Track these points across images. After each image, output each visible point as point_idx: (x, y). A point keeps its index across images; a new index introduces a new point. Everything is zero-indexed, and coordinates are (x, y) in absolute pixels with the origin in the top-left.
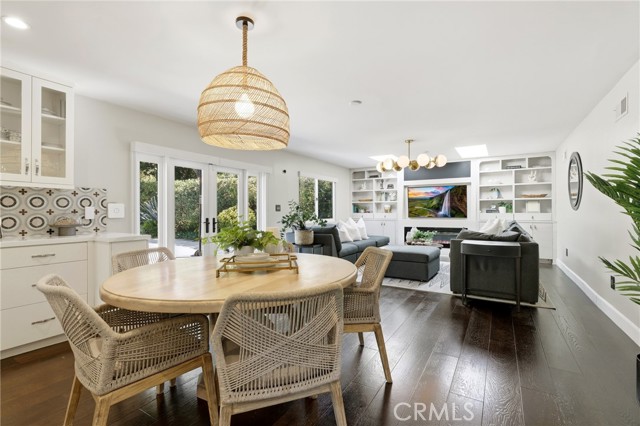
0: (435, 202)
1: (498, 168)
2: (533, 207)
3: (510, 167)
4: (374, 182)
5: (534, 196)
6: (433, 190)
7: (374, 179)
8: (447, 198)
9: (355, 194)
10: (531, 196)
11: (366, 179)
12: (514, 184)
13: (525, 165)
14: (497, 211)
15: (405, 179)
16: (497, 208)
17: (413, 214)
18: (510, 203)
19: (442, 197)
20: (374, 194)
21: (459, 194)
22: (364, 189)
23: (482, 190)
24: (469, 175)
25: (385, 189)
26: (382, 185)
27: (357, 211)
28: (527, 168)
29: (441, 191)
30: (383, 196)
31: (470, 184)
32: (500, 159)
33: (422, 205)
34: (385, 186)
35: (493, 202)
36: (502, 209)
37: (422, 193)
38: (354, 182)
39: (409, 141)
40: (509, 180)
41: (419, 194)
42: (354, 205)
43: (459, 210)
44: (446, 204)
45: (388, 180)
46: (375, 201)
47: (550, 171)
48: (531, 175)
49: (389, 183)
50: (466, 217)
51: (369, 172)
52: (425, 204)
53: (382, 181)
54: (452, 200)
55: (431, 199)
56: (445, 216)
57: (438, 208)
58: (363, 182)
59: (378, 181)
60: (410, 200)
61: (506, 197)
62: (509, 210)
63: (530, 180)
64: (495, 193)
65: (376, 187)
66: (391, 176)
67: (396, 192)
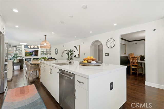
2: (48, 54)
6: (30, 51)
7: (14, 47)
8: (34, 52)
11: (11, 47)
14: (43, 55)
15: (24, 48)
17: (26, 56)
18: (45, 54)
20: (14, 51)
23: (41, 51)
26: (17, 49)
31: (39, 50)
33: (28, 54)
34: (18, 49)
35: (43, 54)
36: (44, 55)
37: (28, 51)
40: (45, 50)
43: (37, 55)
44: (34, 54)
46: (14, 53)
47: (51, 49)
51: (12, 45)
53: (17, 48)
55: (30, 53)
56: (33, 56)
60: (26, 53)
61: (45, 53)
62: (45, 55)
63: (48, 50)
64: (43, 52)
65: (15, 49)
66: (20, 47)
67: (22, 51)
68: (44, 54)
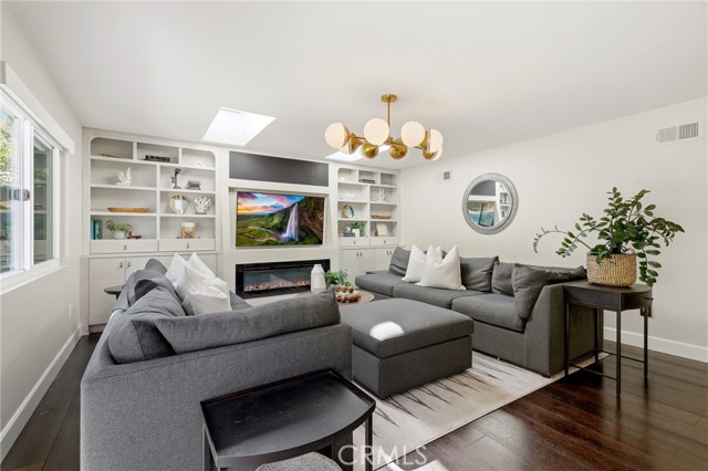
0: (276, 220)
1: (355, 179)
2: (382, 230)
3: (366, 181)
4: (158, 170)
6: (273, 202)
7: (159, 164)
9: (97, 192)
10: (381, 218)
11: (135, 160)
12: (369, 202)
13: (378, 179)
14: (353, 235)
15: (232, 177)
16: (352, 230)
18: (364, 224)
19: (286, 212)
20: (158, 196)
21: (312, 209)
22: (127, 183)
23: (340, 205)
24: (327, 185)
25: (183, 188)
26: (174, 180)
28: (379, 184)
29: (285, 204)
30: (179, 204)
31: (328, 196)
32: (357, 169)
33: (258, 225)
34: (183, 181)
35: (348, 224)
36: (356, 232)
38: (96, 163)
39: (389, 99)
40: (365, 197)
41: (254, 208)
42: (95, 221)
43: (310, 233)
45: (188, 171)
46: (159, 214)
47: (393, 191)
48: (380, 194)
49: (194, 179)
50: (320, 242)
51: (145, 146)
52: (263, 223)
53: (177, 172)
54: (300, 217)
55: (272, 215)
56: (290, 242)
57: (281, 228)
58: (124, 167)
59: (165, 170)
60: (240, 218)
61: (358, 217)
62: (363, 233)
63: (379, 199)
64: (348, 212)
65: (162, 184)
66: (198, 163)
67: (212, 198)
68: (355, 225)
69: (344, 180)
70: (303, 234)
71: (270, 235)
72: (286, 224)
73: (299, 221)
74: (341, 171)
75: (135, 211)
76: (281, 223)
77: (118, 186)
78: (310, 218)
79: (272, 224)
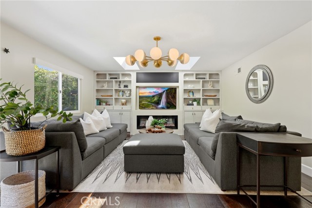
0: (156, 99)
1: (193, 78)
2: (211, 102)
3: (200, 78)
4: (114, 82)
5: (212, 96)
6: (155, 90)
7: (114, 80)
8: (164, 96)
9: (98, 91)
10: (210, 96)
11: (107, 79)
12: (202, 89)
13: (207, 77)
14: (193, 105)
15: (137, 82)
16: (192, 102)
17: (142, 107)
18: (199, 99)
19: (160, 95)
20: (114, 91)
21: (172, 93)
22: (106, 87)
23: (185, 91)
24: (178, 82)
25: (122, 88)
26: (119, 85)
27: (100, 104)
28: (208, 79)
29: (160, 91)
30: (121, 93)
31: (178, 87)
32: (195, 73)
33: (147, 101)
34: (122, 86)
35: (190, 99)
36: (195, 103)
37: (147, 92)
38: (98, 82)
40: (199, 86)
41: (145, 93)
42: (98, 99)
43: (171, 105)
44: (163, 100)
45: (124, 82)
46: (114, 97)
47: (218, 82)
48: (209, 84)
49: (125, 84)
50: (176, 108)
51: (110, 74)
52: (149, 100)
53: (120, 82)
54: (167, 97)
55: (153, 96)
56: (163, 108)
57: (158, 103)
58: (105, 82)
59: (116, 82)
60: (140, 97)
61: (197, 96)
62: (199, 104)
63: (209, 87)
64: (191, 94)
65: (115, 86)
66: (127, 79)
67: (130, 90)
68: (195, 100)
69: (187, 79)
70: (169, 106)
71: (153, 106)
72: (161, 101)
73: (167, 99)
74: (185, 75)
75: (108, 96)
76: (158, 100)
77: (103, 88)
78: (172, 98)
79: (153, 101)
